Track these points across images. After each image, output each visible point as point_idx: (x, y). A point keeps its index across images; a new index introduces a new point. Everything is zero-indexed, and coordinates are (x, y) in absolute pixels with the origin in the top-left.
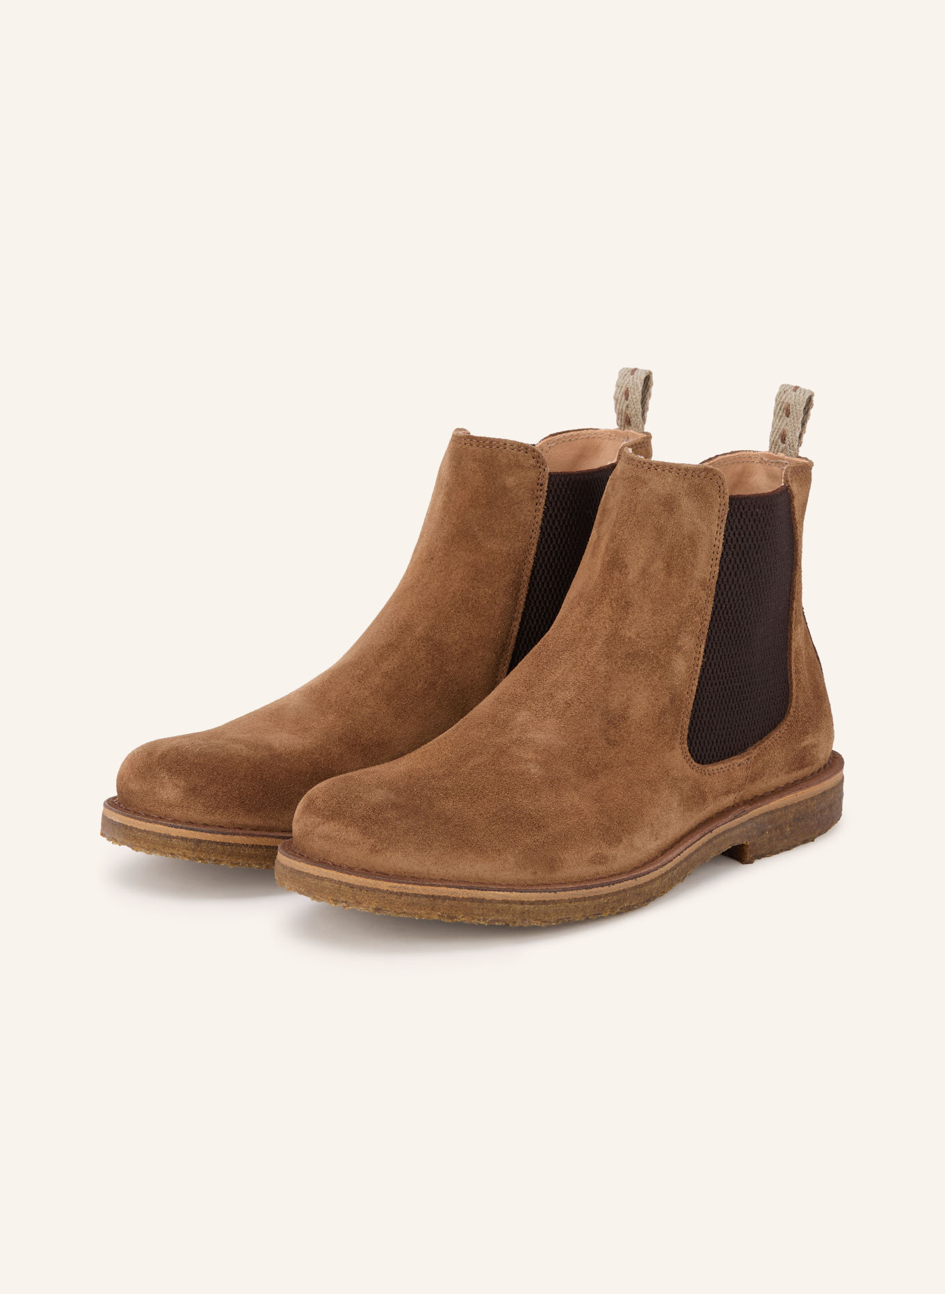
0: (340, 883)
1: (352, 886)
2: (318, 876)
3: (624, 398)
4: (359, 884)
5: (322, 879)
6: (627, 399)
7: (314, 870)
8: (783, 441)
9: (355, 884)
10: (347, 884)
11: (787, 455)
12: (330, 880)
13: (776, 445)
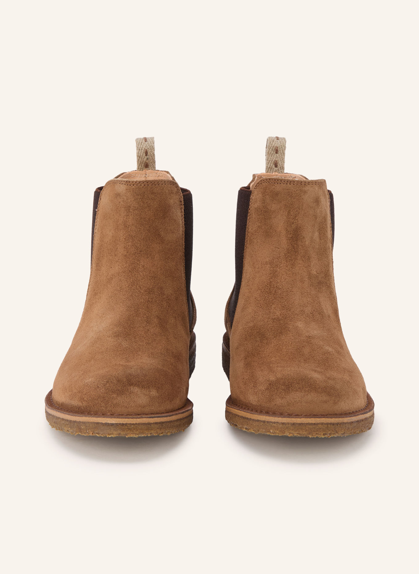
0: (327, 424)
1: (333, 424)
2: (314, 423)
3: (144, 155)
4: (336, 422)
5: (318, 424)
6: (146, 155)
7: (312, 420)
8: (276, 166)
9: (335, 422)
10: (331, 424)
11: (279, 173)
12: (322, 424)
13: (271, 169)
